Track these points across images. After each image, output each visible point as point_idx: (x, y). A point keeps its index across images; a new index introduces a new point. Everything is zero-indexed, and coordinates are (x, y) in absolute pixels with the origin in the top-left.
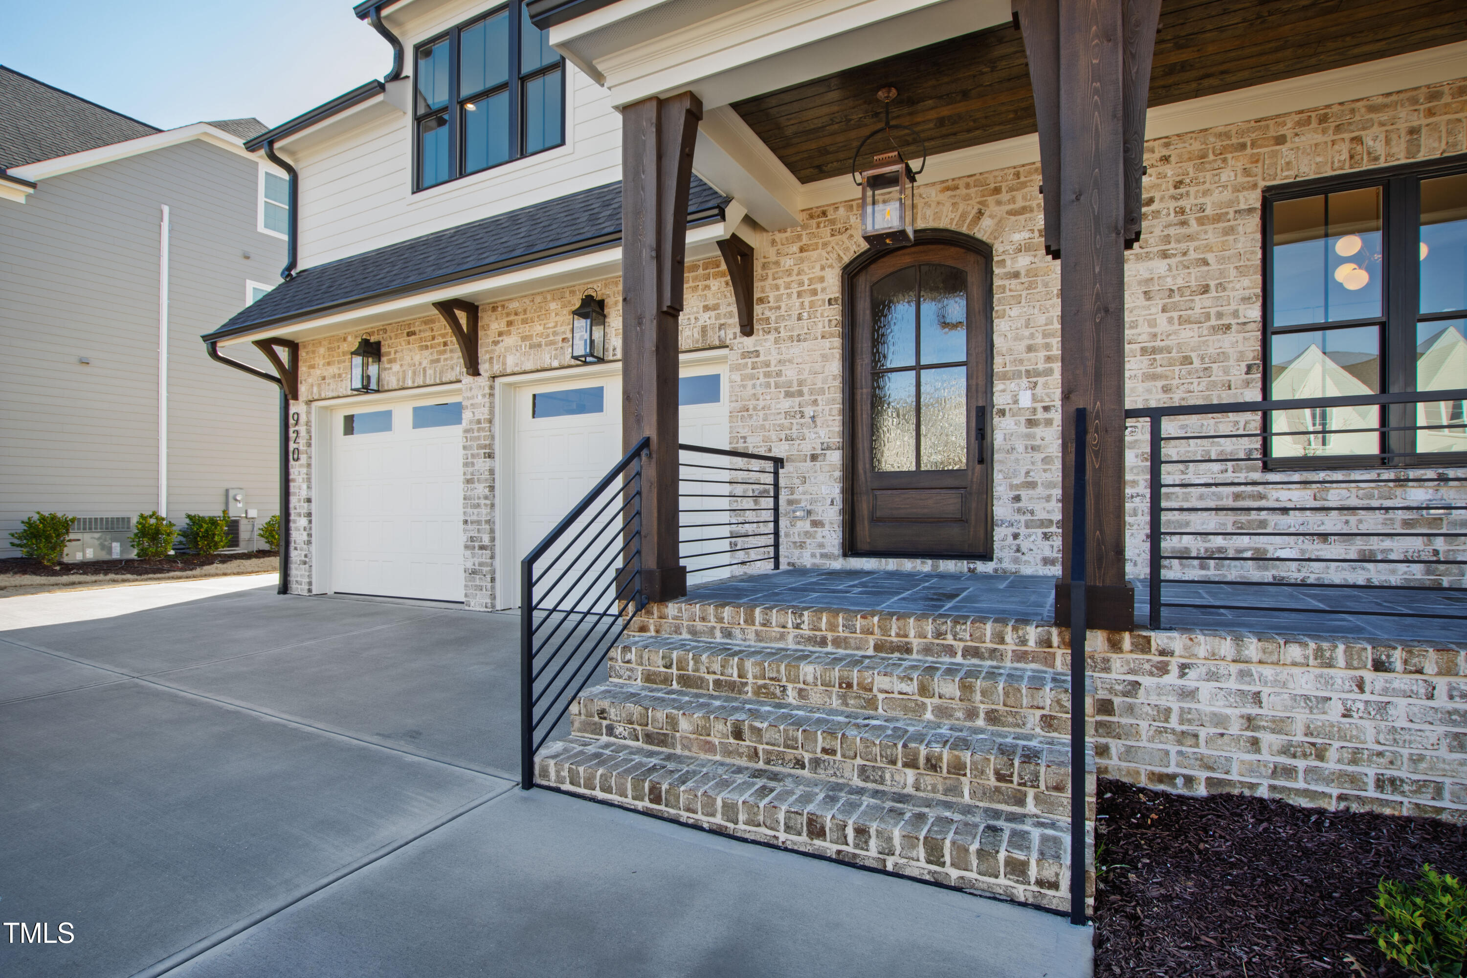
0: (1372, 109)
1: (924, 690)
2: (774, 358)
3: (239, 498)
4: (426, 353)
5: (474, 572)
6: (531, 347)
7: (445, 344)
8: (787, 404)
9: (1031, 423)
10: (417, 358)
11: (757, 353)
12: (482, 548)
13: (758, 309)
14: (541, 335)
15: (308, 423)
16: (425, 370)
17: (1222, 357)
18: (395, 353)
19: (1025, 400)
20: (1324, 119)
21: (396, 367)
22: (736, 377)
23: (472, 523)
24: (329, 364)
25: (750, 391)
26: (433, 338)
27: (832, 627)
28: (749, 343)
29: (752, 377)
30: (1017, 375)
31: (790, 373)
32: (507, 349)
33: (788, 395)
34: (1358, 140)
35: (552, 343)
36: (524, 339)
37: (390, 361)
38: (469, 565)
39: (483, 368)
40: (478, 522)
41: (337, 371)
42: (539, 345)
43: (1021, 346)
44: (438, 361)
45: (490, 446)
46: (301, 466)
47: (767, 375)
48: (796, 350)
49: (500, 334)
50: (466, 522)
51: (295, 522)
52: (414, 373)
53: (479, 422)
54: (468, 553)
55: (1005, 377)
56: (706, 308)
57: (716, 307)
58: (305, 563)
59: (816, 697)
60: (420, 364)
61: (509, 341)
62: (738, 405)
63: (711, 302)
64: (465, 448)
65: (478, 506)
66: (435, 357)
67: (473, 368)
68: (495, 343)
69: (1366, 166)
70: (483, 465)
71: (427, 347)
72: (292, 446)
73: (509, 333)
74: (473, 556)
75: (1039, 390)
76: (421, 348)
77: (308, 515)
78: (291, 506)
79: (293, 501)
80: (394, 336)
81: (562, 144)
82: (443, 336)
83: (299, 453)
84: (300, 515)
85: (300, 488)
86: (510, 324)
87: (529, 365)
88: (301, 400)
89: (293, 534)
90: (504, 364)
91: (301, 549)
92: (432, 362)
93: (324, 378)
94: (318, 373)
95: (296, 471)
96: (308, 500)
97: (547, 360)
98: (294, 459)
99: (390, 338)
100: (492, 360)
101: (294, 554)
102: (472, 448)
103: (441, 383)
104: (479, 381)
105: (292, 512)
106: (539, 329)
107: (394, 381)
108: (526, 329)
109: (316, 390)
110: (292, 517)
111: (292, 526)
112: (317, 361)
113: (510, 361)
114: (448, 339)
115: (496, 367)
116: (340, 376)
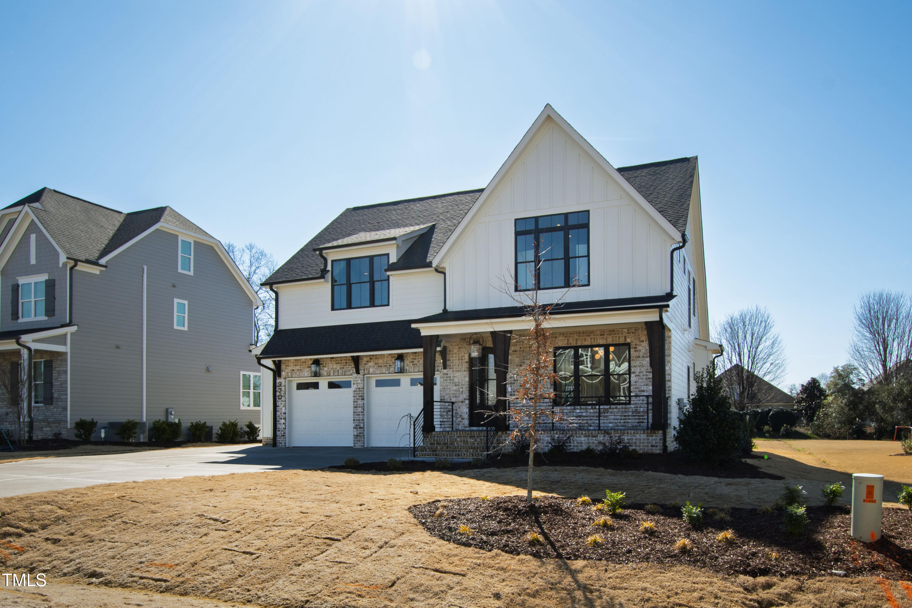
0: (571, 334)
1: (475, 441)
2: (452, 376)
3: (173, 413)
4: (338, 365)
5: (357, 436)
6: (378, 366)
7: (346, 363)
8: (455, 388)
10: (335, 367)
11: (447, 374)
12: (360, 428)
13: (448, 362)
14: (382, 363)
15: (285, 386)
16: (338, 371)
18: (325, 364)
20: (563, 334)
21: (326, 369)
22: (442, 380)
23: (356, 420)
24: (296, 365)
25: (445, 384)
26: (341, 360)
27: (463, 434)
28: (445, 371)
29: (446, 380)
30: (508, 384)
31: (456, 380)
32: (370, 366)
33: (456, 385)
34: (568, 340)
35: (385, 366)
36: (376, 364)
37: (323, 367)
38: (355, 433)
39: (361, 372)
40: (359, 420)
41: (299, 368)
42: (381, 366)
44: (343, 368)
45: (363, 396)
46: (282, 401)
47: (450, 380)
48: (457, 374)
49: (367, 362)
50: (354, 420)
51: (279, 421)
52: (334, 371)
53: (359, 388)
54: (355, 430)
58: (284, 436)
59: (459, 444)
61: (371, 364)
62: (442, 387)
64: (354, 397)
65: (359, 415)
66: (342, 366)
67: (358, 372)
68: (366, 364)
69: (570, 345)
70: (360, 402)
71: (339, 363)
72: (278, 394)
73: (370, 362)
74: (357, 430)
75: (512, 387)
76: (337, 363)
77: (285, 419)
78: (277, 415)
79: (278, 413)
80: (326, 358)
81: (388, 305)
82: (346, 360)
83: (281, 396)
84: (281, 419)
85: (281, 409)
86: (371, 359)
87: (378, 372)
88: (282, 377)
89: (278, 426)
90: (369, 371)
91: (282, 431)
92: (341, 368)
93: (293, 370)
94: (291, 368)
95: (280, 403)
96: (285, 413)
97: (384, 371)
98: (279, 399)
99: (323, 358)
100: (364, 369)
101: (278, 433)
102: (356, 397)
103: (345, 375)
104: (360, 376)
105: (278, 418)
106: (381, 361)
107: (325, 373)
108: (377, 361)
109: (290, 374)
110: (278, 419)
111: (278, 423)
112: (290, 364)
113: (371, 370)
114: (348, 361)
115: (366, 372)
116: (301, 370)
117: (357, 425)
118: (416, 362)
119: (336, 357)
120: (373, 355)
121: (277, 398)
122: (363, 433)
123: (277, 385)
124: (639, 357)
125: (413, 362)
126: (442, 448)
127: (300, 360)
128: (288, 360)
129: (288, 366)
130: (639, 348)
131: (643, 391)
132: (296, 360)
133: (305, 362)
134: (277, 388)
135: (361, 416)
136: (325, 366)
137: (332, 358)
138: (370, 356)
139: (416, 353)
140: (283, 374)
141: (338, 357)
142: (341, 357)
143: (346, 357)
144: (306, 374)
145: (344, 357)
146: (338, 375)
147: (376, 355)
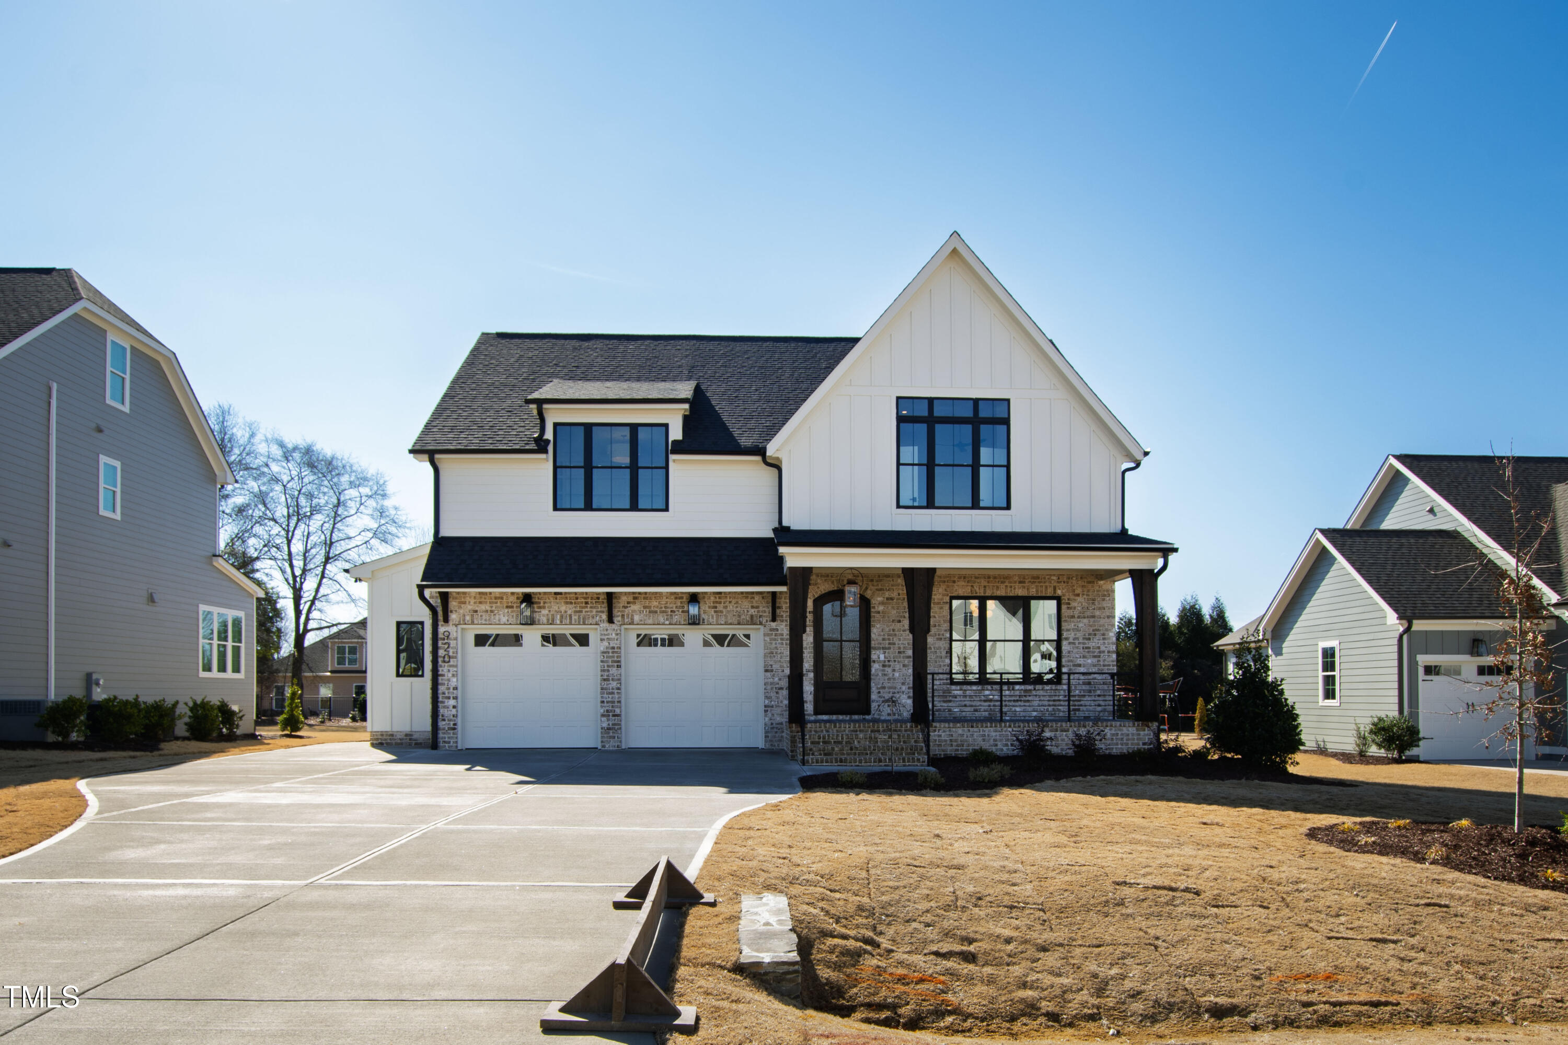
0: (976, 578)
2: (785, 632)
3: (103, 682)
4: (571, 606)
5: (609, 729)
6: (650, 612)
7: (586, 603)
9: (884, 666)
10: (563, 608)
11: (777, 630)
12: (614, 716)
13: (778, 611)
14: (657, 607)
15: (456, 639)
16: (570, 616)
17: (939, 648)
18: (545, 603)
19: (882, 657)
20: (964, 578)
21: (544, 612)
22: (767, 639)
23: (608, 702)
24: (480, 603)
25: (774, 645)
26: (577, 598)
28: (773, 625)
29: (775, 640)
30: (879, 648)
32: (633, 611)
34: (972, 586)
35: (663, 612)
36: (645, 607)
37: (540, 608)
38: (605, 725)
39: (618, 619)
40: (613, 702)
41: (489, 609)
42: (656, 612)
43: (881, 638)
44: (581, 612)
45: (619, 662)
46: (451, 666)
47: (782, 639)
49: (628, 603)
50: (603, 702)
51: (443, 702)
52: (562, 617)
53: (613, 648)
54: (604, 719)
55: (875, 649)
56: (753, 607)
57: (757, 607)
58: (454, 729)
60: (566, 612)
61: (636, 607)
62: (768, 651)
63: (755, 604)
64: (602, 661)
65: (613, 693)
66: (578, 609)
67: (611, 620)
68: (625, 607)
69: (974, 595)
70: (613, 671)
71: (571, 603)
72: (441, 652)
73: (634, 603)
74: (608, 720)
75: (886, 654)
76: (567, 603)
77: (456, 698)
78: (440, 691)
79: (442, 689)
80: (545, 593)
81: (666, 509)
82: (585, 598)
83: (450, 657)
84: (449, 698)
85: (449, 680)
86: (635, 598)
87: (650, 621)
88: (451, 623)
89: (441, 711)
90: (632, 619)
91: (450, 720)
92: (575, 612)
93: (476, 611)
94: (470, 607)
95: (445, 669)
96: (456, 688)
97: (662, 620)
98: (444, 662)
99: (540, 593)
100: (623, 616)
101: (441, 724)
102: (607, 662)
103: (584, 624)
104: (613, 626)
105: (440, 696)
106: (655, 603)
107: (544, 620)
108: (647, 603)
109: (468, 618)
110: (440, 699)
111: (440, 705)
112: (468, 599)
113: (637, 618)
114: (589, 600)
115: (626, 620)
116: (492, 611)
117: (607, 711)
118: (720, 607)
119: (566, 593)
120: (640, 593)
121: (440, 660)
122: (620, 725)
123: (440, 636)
124: (1073, 617)
125: (716, 607)
126: (842, 750)
127: (490, 593)
128: (464, 593)
129: (465, 603)
130: (1073, 604)
131: (1080, 665)
132: (480, 593)
133: (502, 598)
134: (440, 643)
135: (617, 696)
136: (544, 608)
137: (556, 593)
138: (634, 593)
139: (720, 593)
140: (453, 617)
141: (569, 593)
142: (576, 593)
143: (586, 593)
144: (504, 620)
145: (582, 593)
146: (571, 624)
147: (646, 593)
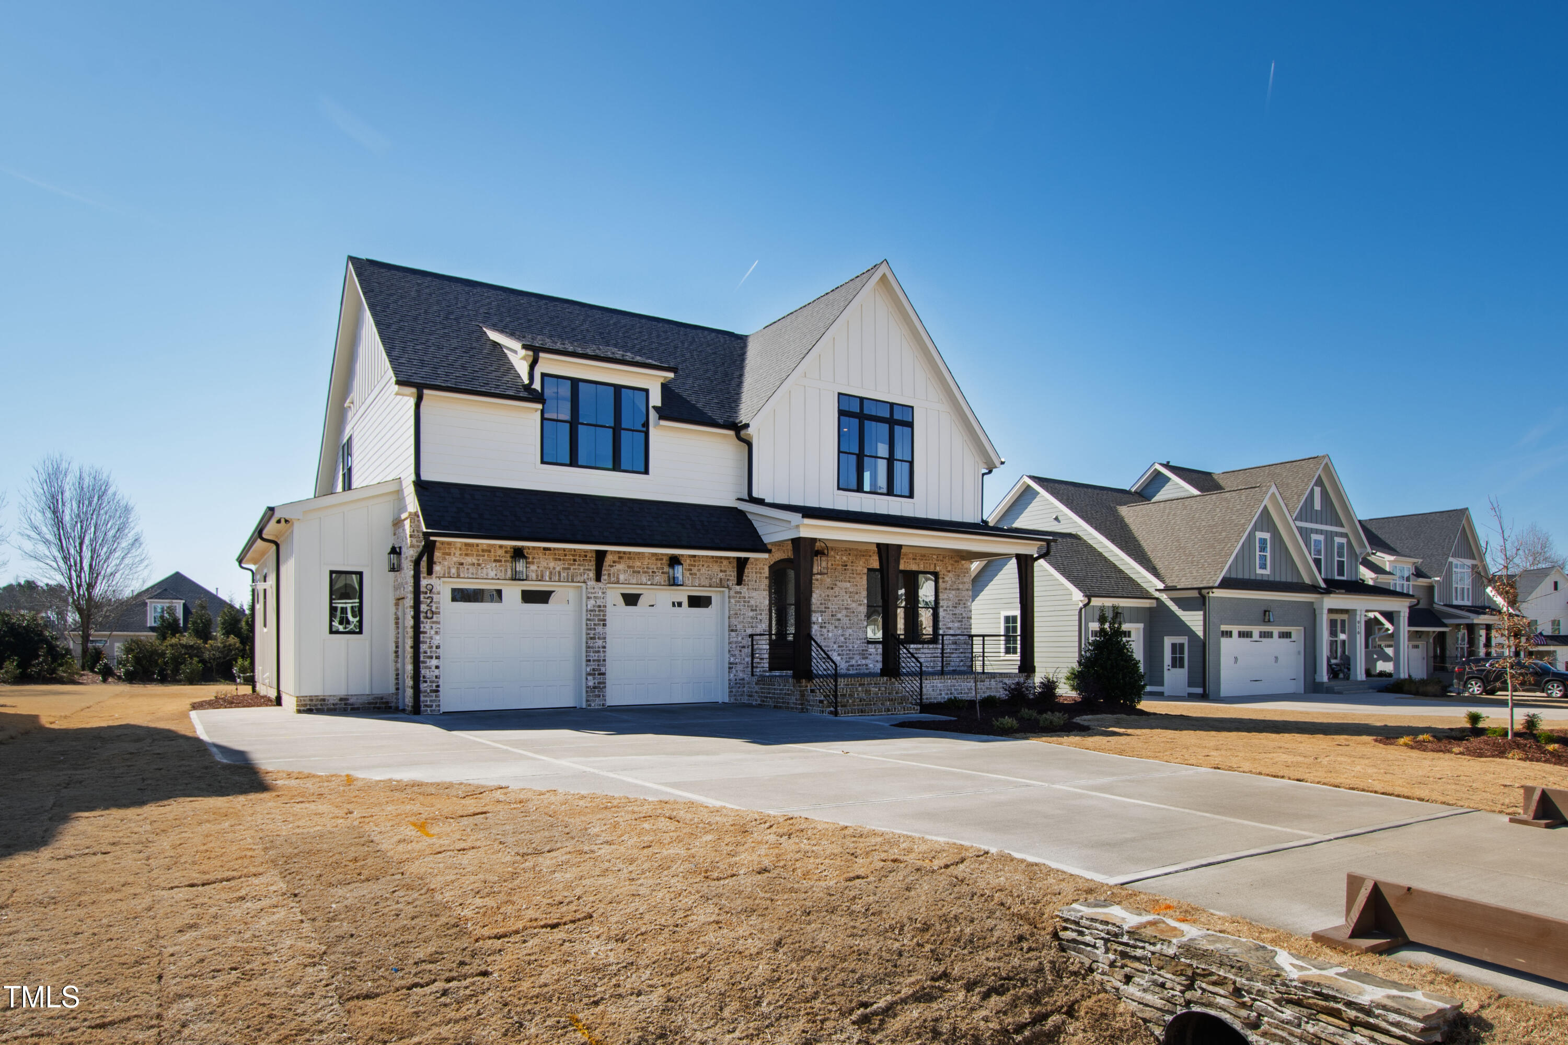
2: (747, 595)
4: (559, 562)
5: (595, 687)
6: (634, 572)
7: (575, 560)
8: (751, 613)
9: (821, 627)
10: (552, 565)
11: (741, 593)
12: (599, 674)
14: (640, 568)
16: (559, 573)
17: (860, 612)
18: (534, 558)
19: (820, 619)
21: (531, 568)
23: (593, 661)
24: (467, 555)
25: (738, 607)
26: (565, 555)
29: (739, 602)
31: (753, 602)
32: (619, 570)
33: (752, 610)
35: (645, 572)
36: (629, 567)
37: (530, 562)
38: (591, 684)
39: (605, 578)
40: (599, 661)
41: (476, 562)
42: (639, 572)
43: (819, 602)
44: (569, 569)
45: (605, 620)
46: (434, 623)
47: (745, 602)
48: (754, 594)
49: (614, 562)
50: (589, 661)
51: (425, 662)
52: (551, 573)
53: (600, 606)
54: (589, 678)
55: (815, 612)
56: (721, 571)
57: (725, 572)
58: (436, 691)
60: (555, 568)
61: (620, 567)
63: (723, 569)
65: (599, 652)
66: (567, 566)
67: (598, 578)
68: (611, 566)
70: (599, 629)
71: (560, 560)
72: (423, 607)
73: (620, 562)
74: (594, 679)
76: (556, 559)
77: (438, 658)
78: (422, 650)
79: (423, 647)
80: (534, 548)
81: (647, 472)
82: (573, 555)
83: (433, 613)
84: (431, 657)
85: (431, 638)
86: (620, 558)
87: (634, 581)
88: (434, 575)
89: (423, 672)
90: (618, 578)
91: (432, 682)
92: (564, 569)
93: (462, 564)
94: (455, 559)
95: (428, 626)
96: (438, 647)
97: (644, 580)
98: (427, 617)
99: (529, 548)
100: (609, 575)
101: (423, 686)
102: (593, 620)
103: (573, 581)
104: (600, 584)
105: (422, 656)
106: (638, 564)
107: (533, 576)
108: (631, 563)
109: (453, 571)
110: (422, 659)
111: (422, 665)
112: (453, 551)
113: (622, 577)
114: (577, 558)
115: (612, 579)
116: (479, 565)
117: (594, 670)
118: (695, 570)
119: (555, 549)
120: (624, 553)
121: (422, 615)
122: (605, 683)
123: (423, 589)
124: (946, 589)
125: (692, 570)
127: (477, 545)
128: (449, 544)
129: (449, 554)
130: (946, 579)
131: (950, 629)
132: (466, 545)
133: (490, 551)
134: (422, 596)
135: (602, 654)
136: (533, 563)
137: (545, 549)
138: (619, 552)
139: (696, 556)
140: (437, 568)
141: (558, 549)
142: (564, 550)
143: (575, 550)
144: (492, 574)
145: (570, 550)
146: (559, 581)
147: (630, 553)
